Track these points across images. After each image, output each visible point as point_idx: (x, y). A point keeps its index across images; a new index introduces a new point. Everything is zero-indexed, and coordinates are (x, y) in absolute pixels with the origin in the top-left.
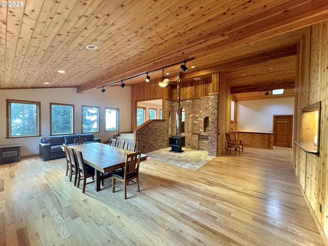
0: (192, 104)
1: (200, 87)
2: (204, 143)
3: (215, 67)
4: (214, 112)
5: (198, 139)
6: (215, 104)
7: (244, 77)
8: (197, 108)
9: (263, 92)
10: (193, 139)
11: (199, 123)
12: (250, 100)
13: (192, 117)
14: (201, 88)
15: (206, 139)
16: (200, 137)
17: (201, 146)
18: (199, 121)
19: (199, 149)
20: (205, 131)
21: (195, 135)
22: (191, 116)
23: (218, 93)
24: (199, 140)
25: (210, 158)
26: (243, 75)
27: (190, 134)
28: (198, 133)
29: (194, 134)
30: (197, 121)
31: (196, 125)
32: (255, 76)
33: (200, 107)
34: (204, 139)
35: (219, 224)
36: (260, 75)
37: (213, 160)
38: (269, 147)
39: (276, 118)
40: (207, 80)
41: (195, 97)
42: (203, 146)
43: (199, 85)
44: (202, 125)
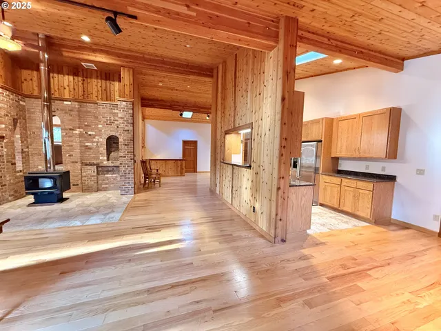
0: (79, 111)
1: (95, 83)
2: (107, 179)
3: (126, 57)
4: (126, 128)
5: (95, 174)
6: (128, 116)
7: (161, 87)
8: (90, 119)
9: (177, 112)
10: (84, 174)
11: (97, 146)
12: (160, 119)
13: (81, 135)
14: (96, 85)
15: (110, 171)
16: (100, 169)
17: (101, 184)
18: (97, 142)
19: (98, 190)
20: (108, 160)
21: (89, 167)
22: (77, 132)
23: (132, 100)
24: (98, 174)
25: (127, 199)
26: (161, 84)
27: (78, 166)
28: (95, 162)
29: (86, 165)
30: (93, 142)
31: (90, 149)
32: (172, 90)
33: (96, 118)
34: (108, 171)
35: (200, 268)
36: (177, 90)
37: (133, 200)
38: (182, 174)
39: (185, 143)
40: (109, 74)
41: (83, 99)
42: (106, 184)
43: (91, 78)
44: (103, 149)
